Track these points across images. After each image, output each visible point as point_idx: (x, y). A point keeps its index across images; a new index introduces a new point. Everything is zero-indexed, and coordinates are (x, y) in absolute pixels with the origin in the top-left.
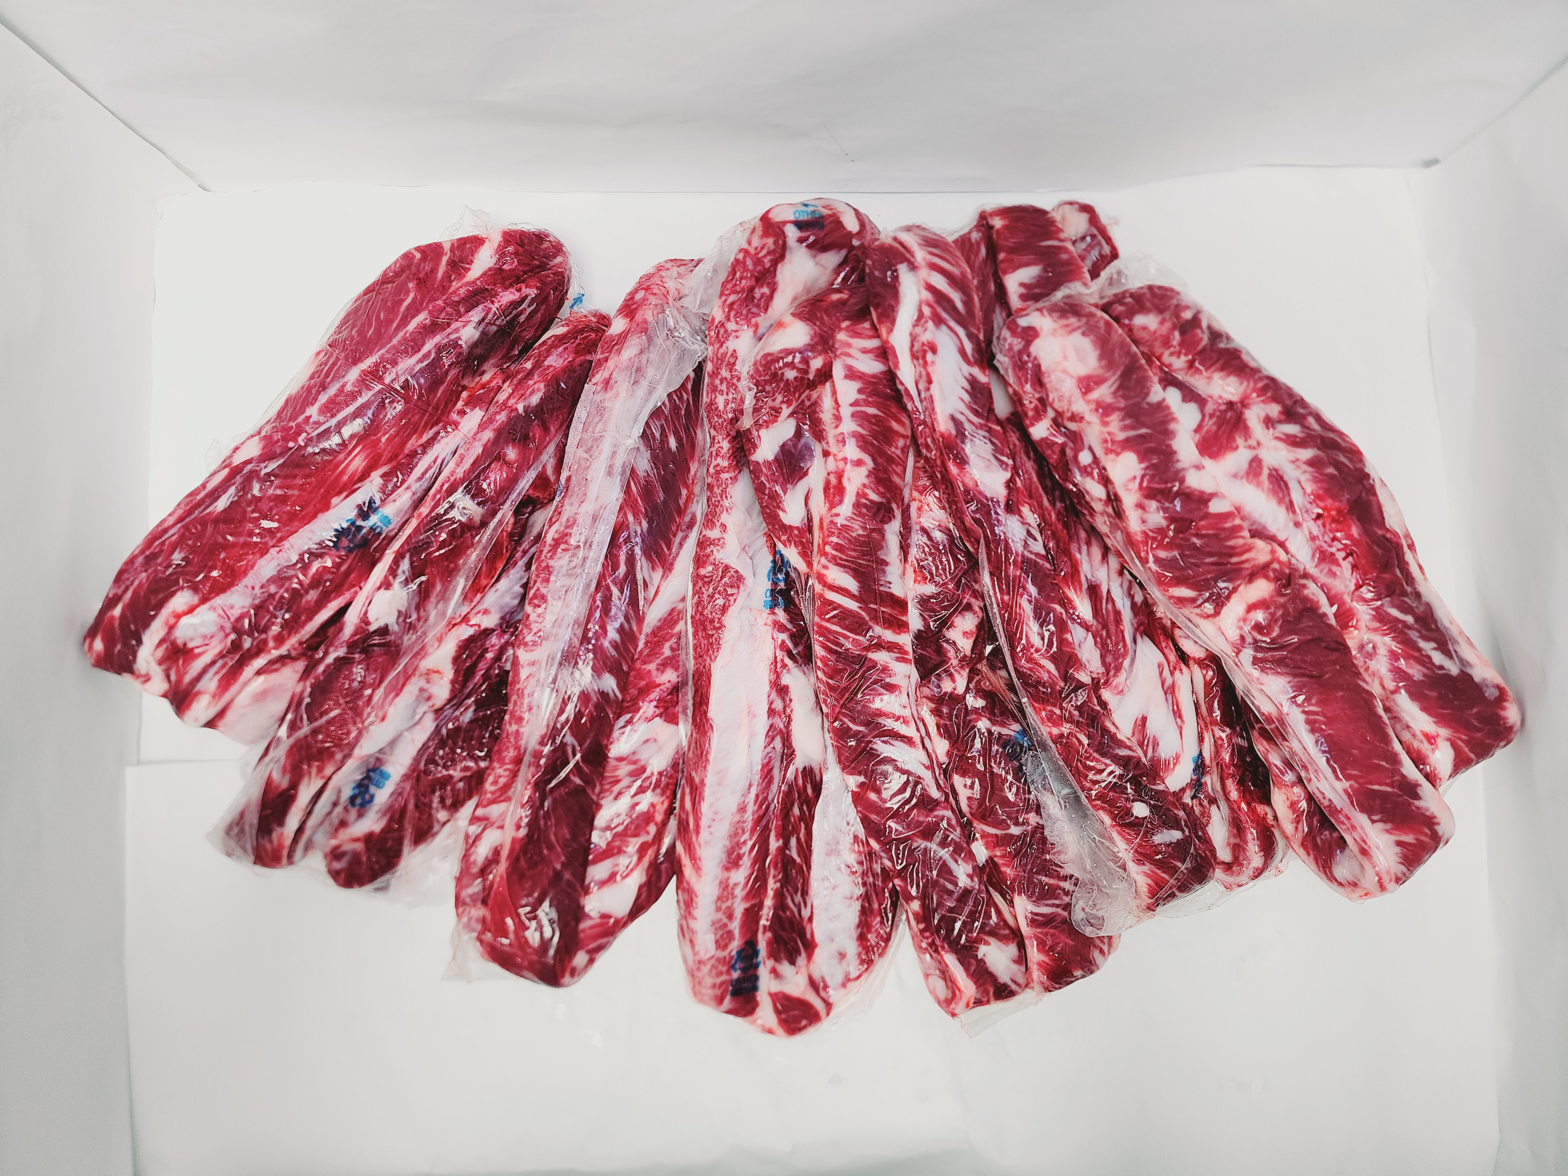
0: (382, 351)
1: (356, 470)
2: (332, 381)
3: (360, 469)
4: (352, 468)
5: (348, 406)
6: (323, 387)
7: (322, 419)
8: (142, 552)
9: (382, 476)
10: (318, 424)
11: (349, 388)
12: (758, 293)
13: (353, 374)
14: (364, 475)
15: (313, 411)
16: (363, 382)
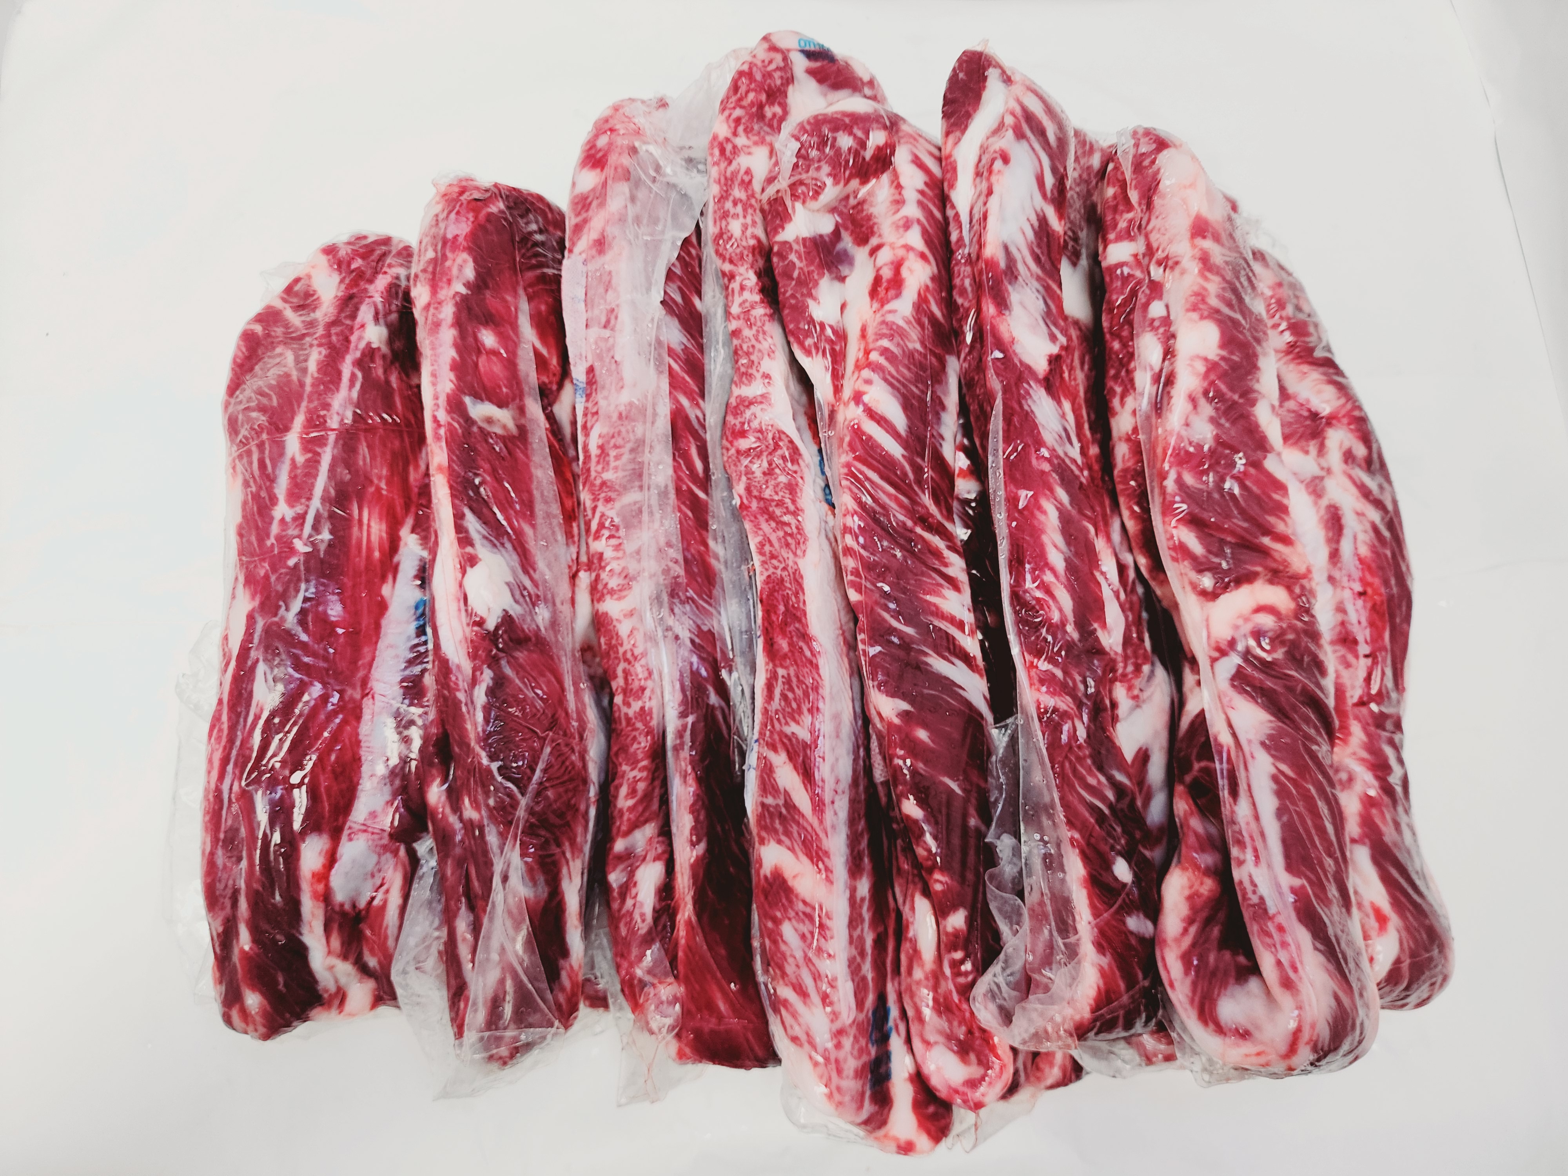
0: (304, 404)
1: (381, 538)
2: (274, 467)
3: (384, 535)
4: (375, 538)
5: (315, 476)
6: (271, 480)
7: (299, 509)
8: (215, 841)
9: (413, 531)
10: (300, 519)
11: (300, 459)
12: (769, 112)
13: (293, 443)
14: (393, 545)
15: (282, 510)
16: (311, 445)
